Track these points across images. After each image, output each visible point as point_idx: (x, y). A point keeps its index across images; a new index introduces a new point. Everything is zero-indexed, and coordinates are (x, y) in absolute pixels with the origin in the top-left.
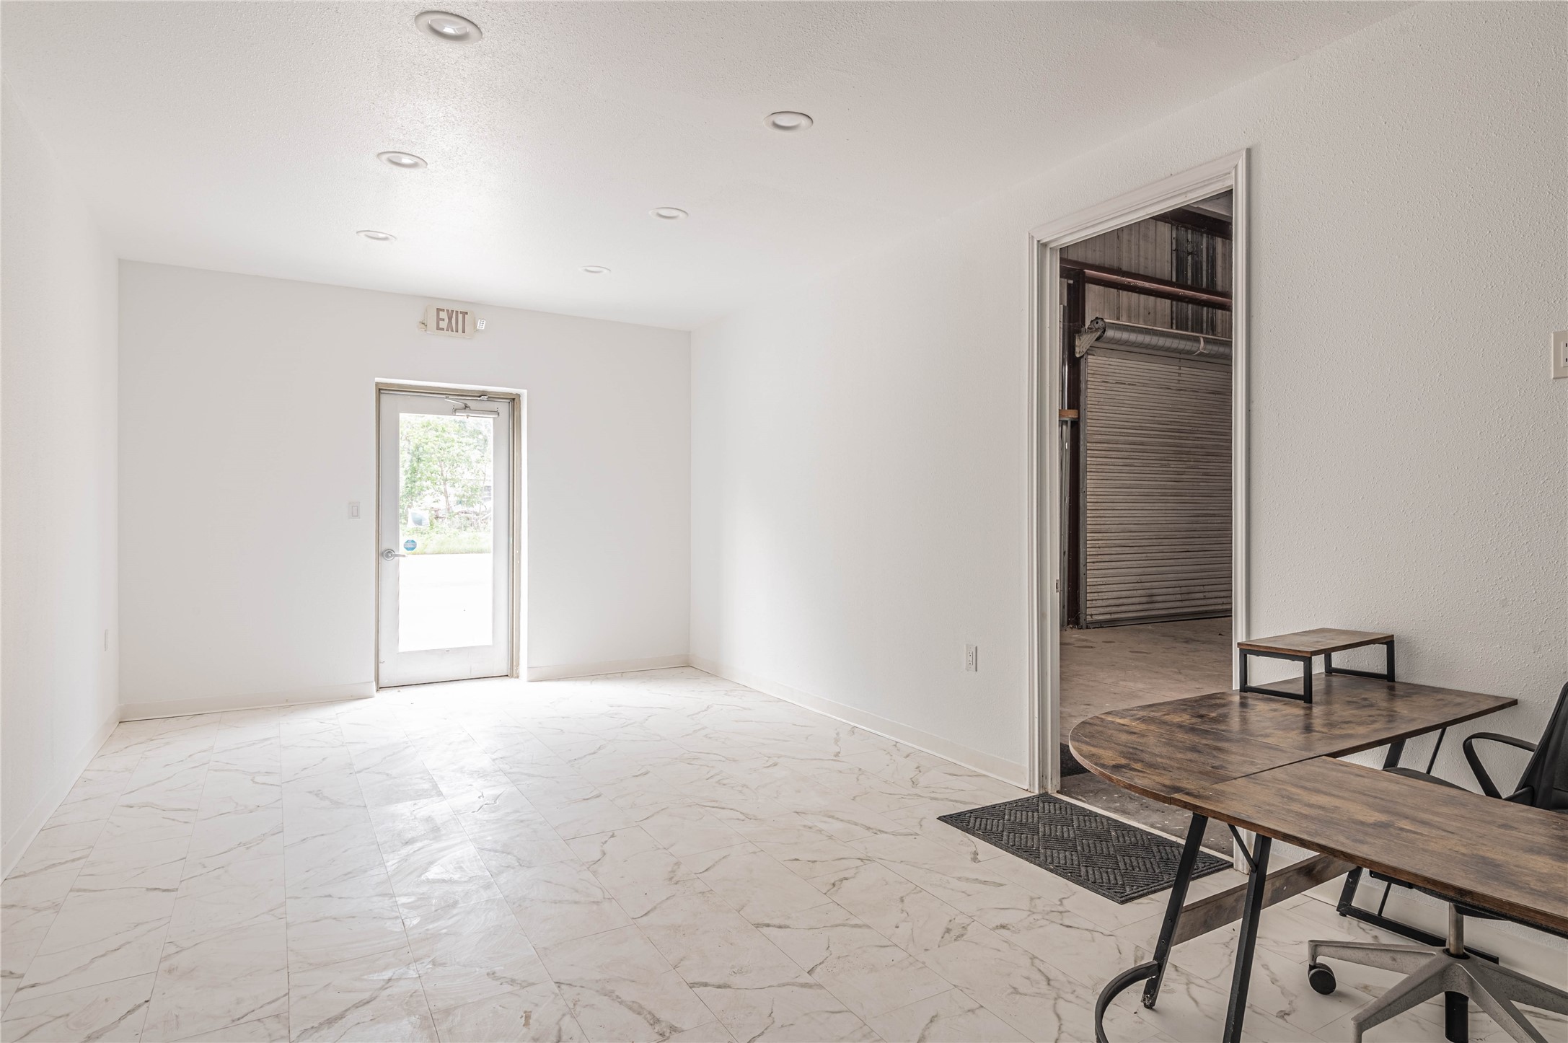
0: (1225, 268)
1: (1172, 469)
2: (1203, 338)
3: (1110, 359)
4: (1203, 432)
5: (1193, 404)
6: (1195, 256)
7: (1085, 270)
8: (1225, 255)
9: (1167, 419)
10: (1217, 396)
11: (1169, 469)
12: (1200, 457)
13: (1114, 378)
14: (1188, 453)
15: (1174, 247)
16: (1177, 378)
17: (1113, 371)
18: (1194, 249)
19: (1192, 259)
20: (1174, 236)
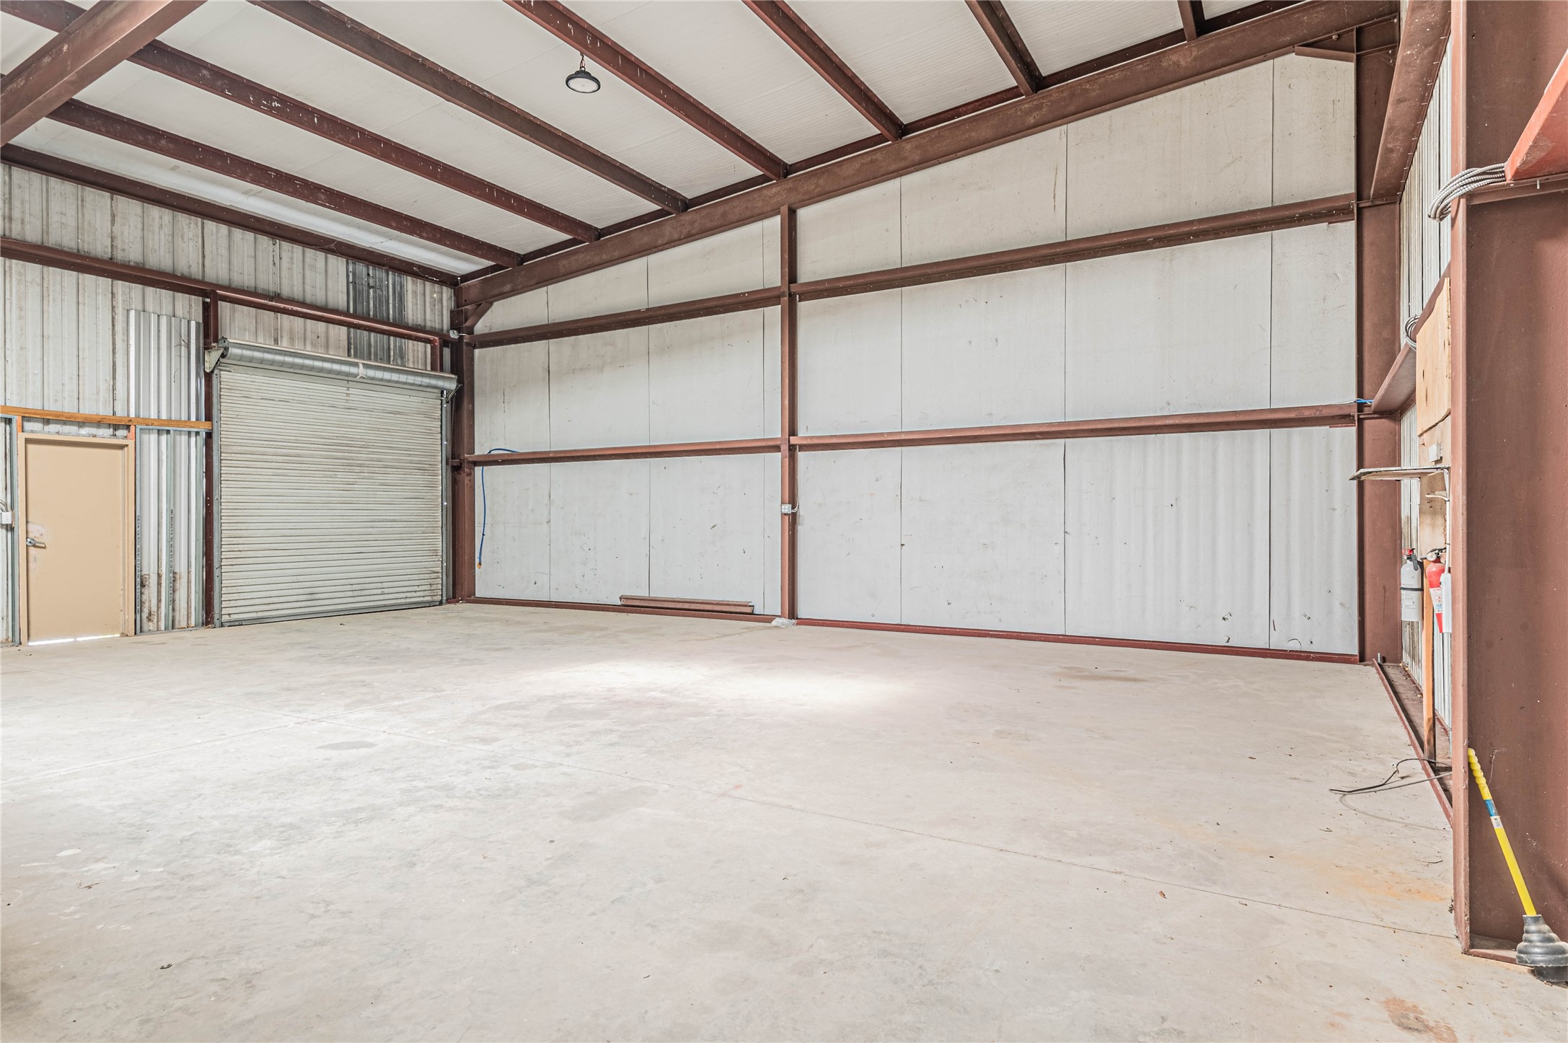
0: (417, 304)
1: (338, 479)
2: (363, 364)
3: (253, 376)
4: (378, 447)
5: (367, 422)
6: (378, 291)
7: (218, 291)
8: (416, 292)
9: (332, 434)
10: (397, 416)
11: (336, 479)
12: (376, 469)
13: (259, 394)
14: (360, 465)
15: (351, 280)
16: (346, 398)
17: (257, 387)
18: (376, 284)
19: (375, 292)
20: (351, 269)
